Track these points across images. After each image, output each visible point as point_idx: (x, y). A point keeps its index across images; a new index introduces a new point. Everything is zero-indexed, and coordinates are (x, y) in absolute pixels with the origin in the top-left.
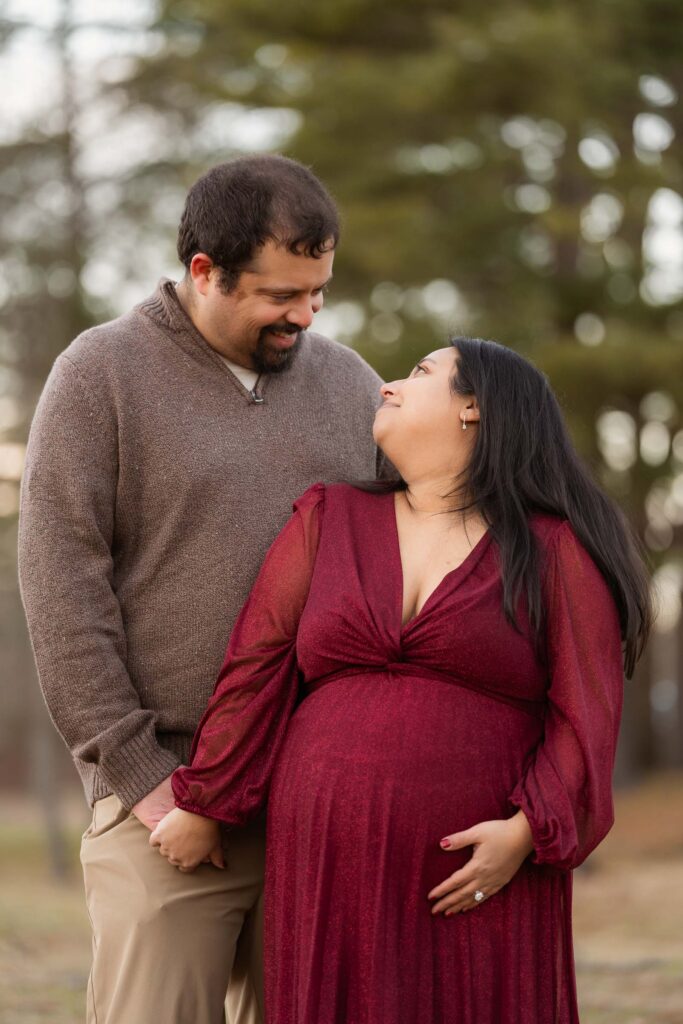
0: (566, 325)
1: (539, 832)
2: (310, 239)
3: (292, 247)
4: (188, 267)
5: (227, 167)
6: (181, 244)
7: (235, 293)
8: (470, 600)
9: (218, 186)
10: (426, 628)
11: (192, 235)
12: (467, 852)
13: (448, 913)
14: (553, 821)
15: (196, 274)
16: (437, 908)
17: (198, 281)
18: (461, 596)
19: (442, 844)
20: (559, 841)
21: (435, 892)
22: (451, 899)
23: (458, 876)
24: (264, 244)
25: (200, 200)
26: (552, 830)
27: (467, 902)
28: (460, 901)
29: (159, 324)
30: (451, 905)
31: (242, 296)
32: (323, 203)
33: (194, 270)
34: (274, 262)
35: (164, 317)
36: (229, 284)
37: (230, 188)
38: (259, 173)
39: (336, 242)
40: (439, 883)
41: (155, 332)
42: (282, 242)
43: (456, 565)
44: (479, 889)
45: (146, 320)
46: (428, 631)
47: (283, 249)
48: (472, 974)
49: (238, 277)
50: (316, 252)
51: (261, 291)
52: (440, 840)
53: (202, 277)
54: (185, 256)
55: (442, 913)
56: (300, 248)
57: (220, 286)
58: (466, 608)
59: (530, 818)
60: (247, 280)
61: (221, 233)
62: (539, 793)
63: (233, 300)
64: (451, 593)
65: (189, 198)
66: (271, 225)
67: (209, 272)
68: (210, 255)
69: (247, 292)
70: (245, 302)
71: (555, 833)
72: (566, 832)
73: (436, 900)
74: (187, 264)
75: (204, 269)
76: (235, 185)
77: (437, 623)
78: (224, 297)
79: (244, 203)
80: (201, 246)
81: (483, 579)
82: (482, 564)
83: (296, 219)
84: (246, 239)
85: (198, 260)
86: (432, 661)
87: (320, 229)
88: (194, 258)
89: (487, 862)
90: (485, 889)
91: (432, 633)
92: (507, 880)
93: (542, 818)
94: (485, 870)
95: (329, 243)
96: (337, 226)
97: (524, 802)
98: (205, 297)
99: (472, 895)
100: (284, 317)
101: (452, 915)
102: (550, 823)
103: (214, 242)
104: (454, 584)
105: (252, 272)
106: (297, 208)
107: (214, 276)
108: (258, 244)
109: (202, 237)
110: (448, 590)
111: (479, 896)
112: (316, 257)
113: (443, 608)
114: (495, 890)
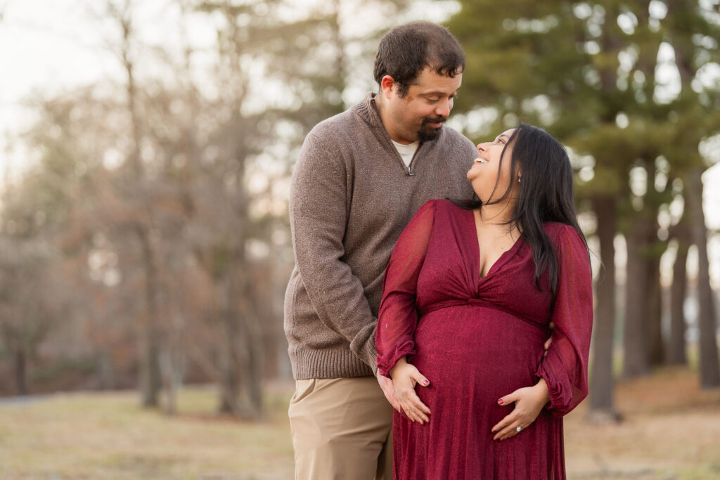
0: (610, 118)
1: (553, 391)
2: (449, 66)
3: (439, 71)
4: (380, 84)
5: (402, 27)
6: (376, 71)
7: (407, 97)
8: (517, 267)
9: (397, 37)
10: (491, 282)
11: (382, 65)
12: (512, 406)
13: (501, 439)
14: (560, 384)
15: (385, 87)
16: (496, 437)
17: (385, 91)
18: (512, 265)
19: (499, 402)
20: (563, 395)
21: (495, 428)
22: (504, 431)
23: (508, 418)
24: (423, 69)
25: (387, 45)
26: (559, 388)
27: (512, 432)
28: (509, 432)
29: (365, 121)
30: (504, 435)
31: (410, 99)
32: (456, 47)
33: (384, 84)
34: (429, 79)
35: (367, 117)
36: (403, 92)
37: (404, 39)
38: (420, 31)
39: (463, 69)
40: (497, 423)
41: (363, 126)
42: (433, 69)
43: (508, 248)
44: (519, 426)
45: (358, 118)
46: (494, 283)
47: (434, 72)
48: (515, 472)
49: (408, 88)
50: (452, 74)
51: (422, 96)
52: (497, 401)
53: (388, 89)
54: (378, 77)
55: (498, 439)
56: (443, 72)
57: (398, 94)
58: (514, 272)
59: (548, 383)
60: (413, 90)
61: (399, 63)
62: (551, 370)
63: (405, 101)
64: (506, 263)
65: (381, 45)
66: (427, 59)
67: (392, 86)
68: (392, 76)
69: (413, 96)
70: (412, 103)
71: (561, 390)
72: (567, 391)
73: (496, 432)
74: (379, 82)
75: (389, 84)
76: (407, 37)
77: (499, 279)
78: (400, 100)
79: (412, 46)
80: (388, 71)
81: (522, 258)
82: (522, 250)
83: (441, 56)
84: (413, 66)
85: (386, 79)
86: (495, 300)
87: (455, 61)
88: (384, 77)
89: (524, 410)
90: (522, 425)
91: (496, 284)
92: (533, 420)
93: (554, 382)
94: (522, 415)
95: (459, 69)
96: (463, 59)
97: (544, 374)
98: (390, 99)
99: (515, 429)
100: (434, 111)
101: (504, 440)
102: (559, 385)
103: (395, 69)
104: (508, 258)
105: (416, 85)
106: (442, 50)
107: (395, 88)
108: (420, 69)
109: (388, 66)
110: (504, 261)
111: (519, 429)
112: (452, 77)
113: (502, 271)
114: (527, 426)
